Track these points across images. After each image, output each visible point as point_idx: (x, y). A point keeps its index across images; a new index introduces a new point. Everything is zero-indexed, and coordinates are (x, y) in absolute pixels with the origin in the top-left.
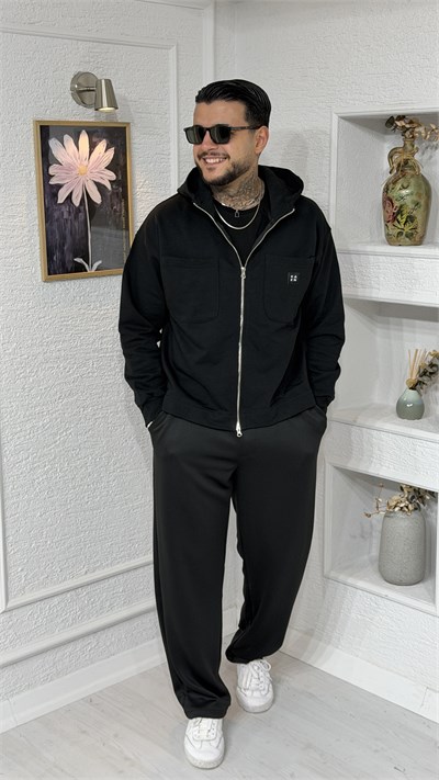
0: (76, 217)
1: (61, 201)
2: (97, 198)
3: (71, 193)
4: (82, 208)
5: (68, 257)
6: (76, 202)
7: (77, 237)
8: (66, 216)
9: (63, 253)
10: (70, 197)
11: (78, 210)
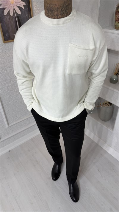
0: (12, 20)
1: (5, 14)
2: (19, 12)
5: (11, 34)
6: (12, 14)
8: (8, 20)
10: (9, 13)
11: (12, 17)
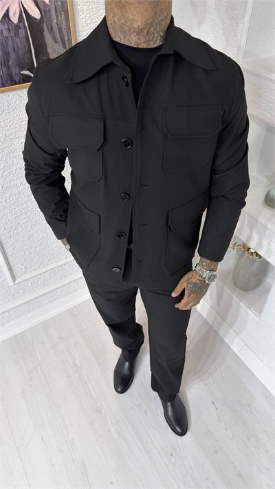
0: (17, 34)
2: (35, 13)
3: (8, 11)
4: (21, 25)
5: (15, 70)
6: (15, 19)
7: (21, 52)
8: (5, 33)
9: (8, 67)
11: (17, 27)
